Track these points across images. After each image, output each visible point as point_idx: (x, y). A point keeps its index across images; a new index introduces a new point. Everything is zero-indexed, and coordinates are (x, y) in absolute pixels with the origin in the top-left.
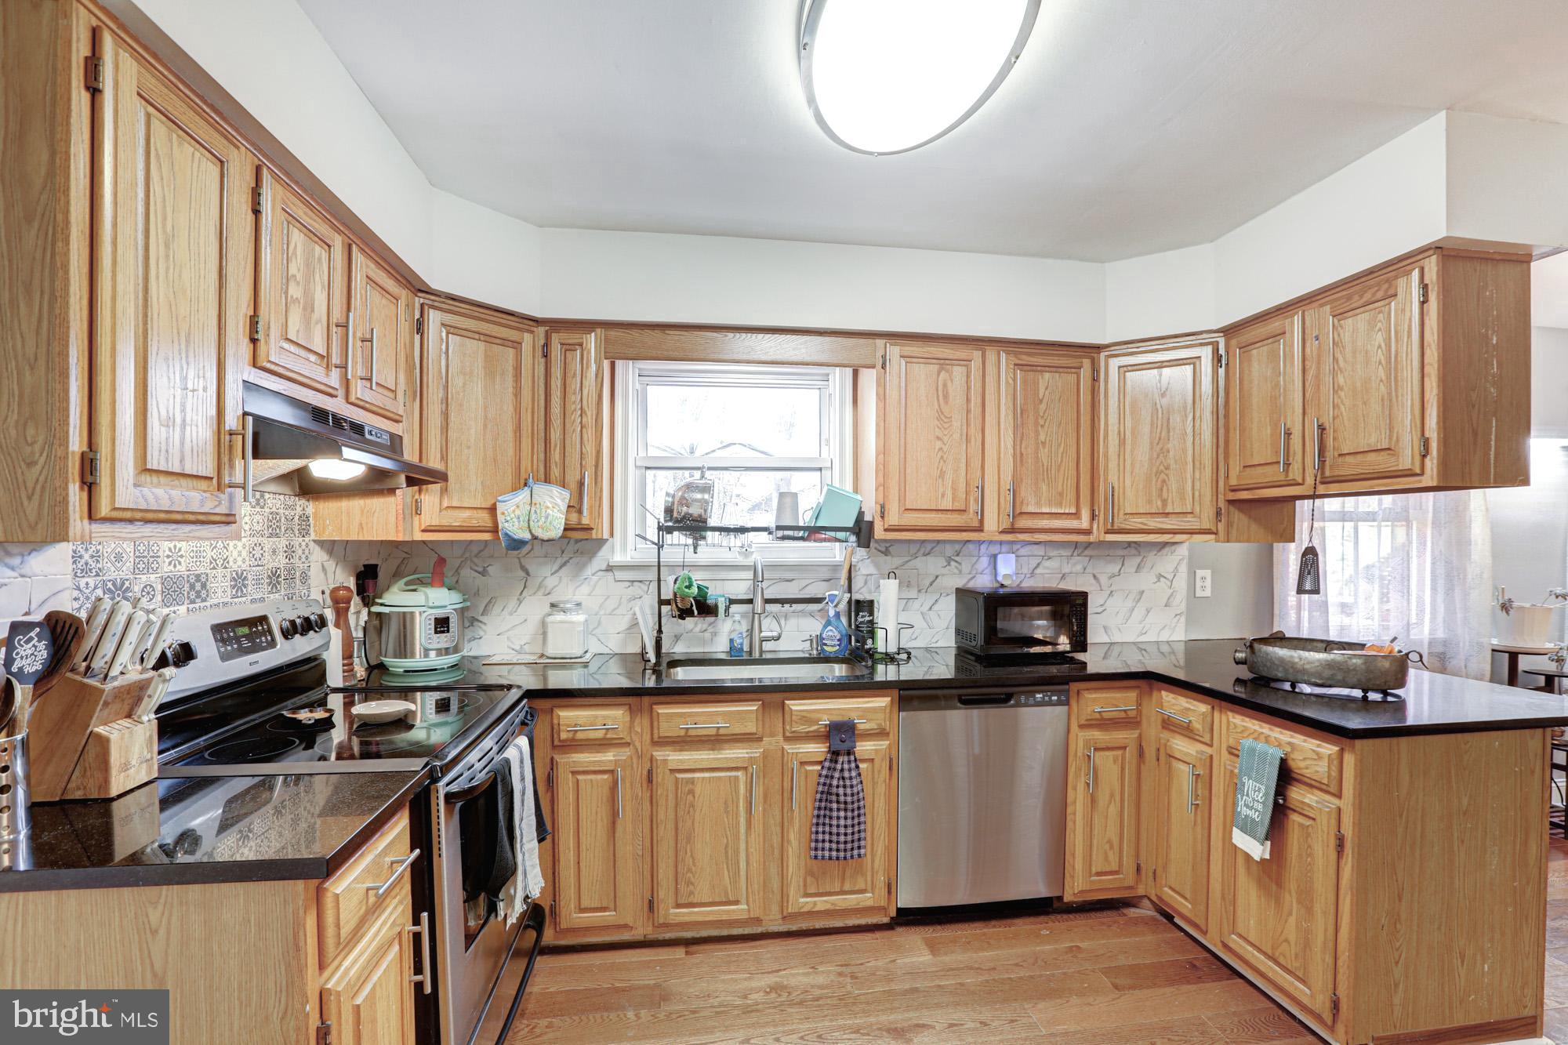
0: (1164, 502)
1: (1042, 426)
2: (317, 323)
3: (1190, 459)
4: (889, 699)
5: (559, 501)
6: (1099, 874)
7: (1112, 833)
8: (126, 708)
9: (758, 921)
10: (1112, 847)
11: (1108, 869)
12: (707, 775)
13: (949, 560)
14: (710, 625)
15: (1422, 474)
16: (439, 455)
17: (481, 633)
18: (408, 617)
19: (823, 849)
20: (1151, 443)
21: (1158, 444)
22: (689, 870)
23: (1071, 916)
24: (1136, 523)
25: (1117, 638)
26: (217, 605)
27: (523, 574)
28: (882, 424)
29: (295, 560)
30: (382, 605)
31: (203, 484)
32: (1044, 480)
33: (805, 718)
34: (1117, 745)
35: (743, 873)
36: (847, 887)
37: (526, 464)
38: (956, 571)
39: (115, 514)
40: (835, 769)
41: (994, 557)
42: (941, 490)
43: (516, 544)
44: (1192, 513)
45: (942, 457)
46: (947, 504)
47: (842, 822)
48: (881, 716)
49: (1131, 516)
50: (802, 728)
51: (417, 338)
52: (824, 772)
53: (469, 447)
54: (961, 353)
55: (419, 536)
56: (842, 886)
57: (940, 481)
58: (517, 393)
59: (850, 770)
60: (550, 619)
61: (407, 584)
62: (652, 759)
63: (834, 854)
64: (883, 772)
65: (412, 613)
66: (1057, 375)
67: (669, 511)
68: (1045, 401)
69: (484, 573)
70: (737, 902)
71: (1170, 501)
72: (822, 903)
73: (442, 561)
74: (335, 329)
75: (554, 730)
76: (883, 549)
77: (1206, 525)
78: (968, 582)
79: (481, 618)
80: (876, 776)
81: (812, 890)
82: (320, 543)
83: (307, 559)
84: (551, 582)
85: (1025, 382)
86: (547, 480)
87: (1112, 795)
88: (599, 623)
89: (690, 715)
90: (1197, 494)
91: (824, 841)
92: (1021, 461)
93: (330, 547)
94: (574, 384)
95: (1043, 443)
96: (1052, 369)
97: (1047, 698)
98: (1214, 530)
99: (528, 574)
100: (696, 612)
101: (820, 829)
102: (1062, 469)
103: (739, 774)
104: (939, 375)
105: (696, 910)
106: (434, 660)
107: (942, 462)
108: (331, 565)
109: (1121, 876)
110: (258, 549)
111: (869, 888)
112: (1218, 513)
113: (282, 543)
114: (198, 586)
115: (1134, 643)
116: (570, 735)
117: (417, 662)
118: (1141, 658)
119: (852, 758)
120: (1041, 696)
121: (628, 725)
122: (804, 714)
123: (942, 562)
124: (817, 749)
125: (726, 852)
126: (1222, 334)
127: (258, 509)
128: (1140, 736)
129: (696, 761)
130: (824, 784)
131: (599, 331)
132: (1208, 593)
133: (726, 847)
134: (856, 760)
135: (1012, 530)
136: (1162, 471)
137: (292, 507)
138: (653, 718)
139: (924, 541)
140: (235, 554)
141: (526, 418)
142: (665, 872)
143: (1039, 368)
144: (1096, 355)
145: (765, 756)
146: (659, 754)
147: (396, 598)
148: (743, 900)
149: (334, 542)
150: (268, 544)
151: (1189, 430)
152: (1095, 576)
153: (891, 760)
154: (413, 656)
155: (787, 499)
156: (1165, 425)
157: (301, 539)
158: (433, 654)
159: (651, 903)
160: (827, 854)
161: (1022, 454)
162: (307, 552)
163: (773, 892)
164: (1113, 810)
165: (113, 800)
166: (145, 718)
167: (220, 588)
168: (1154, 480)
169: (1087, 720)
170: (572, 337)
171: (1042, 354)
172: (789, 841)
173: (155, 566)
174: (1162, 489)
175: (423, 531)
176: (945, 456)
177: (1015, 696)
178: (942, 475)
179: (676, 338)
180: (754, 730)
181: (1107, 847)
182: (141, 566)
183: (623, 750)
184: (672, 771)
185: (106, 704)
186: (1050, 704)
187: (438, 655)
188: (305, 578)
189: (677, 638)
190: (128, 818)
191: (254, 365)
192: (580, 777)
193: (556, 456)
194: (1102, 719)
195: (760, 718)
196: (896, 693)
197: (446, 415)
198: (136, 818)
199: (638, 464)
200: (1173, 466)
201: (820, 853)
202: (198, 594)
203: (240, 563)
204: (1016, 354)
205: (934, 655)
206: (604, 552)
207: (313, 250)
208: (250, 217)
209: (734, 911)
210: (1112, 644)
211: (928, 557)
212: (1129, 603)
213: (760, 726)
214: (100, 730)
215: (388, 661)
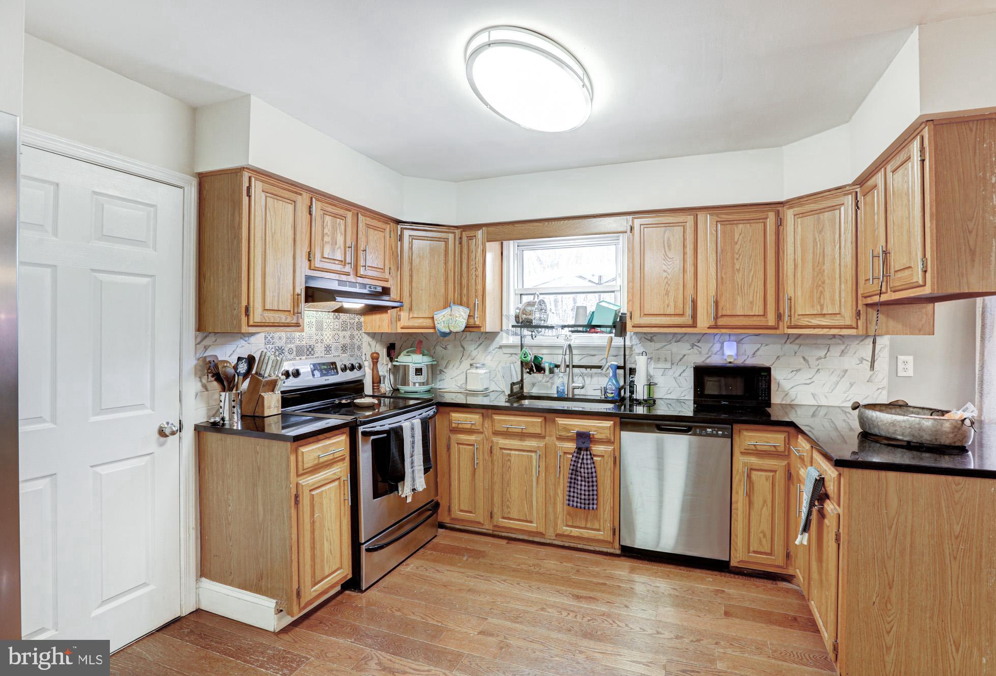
0: (822, 307)
1: (737, 259)
2: (338, 249)
3: (837, 276)
4: (612, 422)
5: (462, 313)
6: (755, 552)
7: (766, 526)
8: (271, 389)
9: (541, 534)
10: (765, 536)
11: (762, 550)
12: (517, 453)
13: (693, 345)
14: (551, 378)
15: (924, 285)
16: (408, 294)
17: (444, 377)
18: (406, 367)
19: (573, 501)
20: (813, 266)
21: (818, 266)
22: (508, 501)
23: (736, 576)
24: (804, 321)
25: (823, 402)
26: (318, 357)
27: (462, 349)
28: (631, 265)
29: (355, 341)
30: (397, 361)
31: (287, 313)
32: (738, 294)
33: (566, 428)
34: (769, 469)
35: (534, 507)
36: (589, 525)
37: (451, 296)
38: (697, 352)
39: (255, 324)
40: (579, 458)
41: (723, 344)
42: (667, 302)
43: (445, 335)
44: (839, 314)
45: (667, 282)
46: (671, 310)
47: (583, 488)
48: (607, 432)
49: (802, 317)
50: (564, 434)
51: (399, 243)
52: (574, 459)
53: (422, 290)
54: (680, 218)
55: (400, 331)
56: (586, 524)
57: (666, 297)
58: (446, 263)
59: (587, 459)
60: (468, 371)
61: (407, 352)
62: (492, 442)
63: (579, 505)
64: (609, 464)
65: (409, 366)
66: (748, 225)
67: (517, 317)
68: (739, 243)
69: (445, 348)
70: (531, 522)
71: (825, 306)
72: (575, 532)
73: (421, 342)
74: (348, 249)
75: (450, 422)
76: (649, 338)
77: (848, 322)
78: (706, 359)
79: (444, 370)
80: (605, 466)
81: (570, 523)
82: (368, 334)
83: (361, 340)
84: (474, 353)
85: (724, 232)
86: (461, 304)
87: (765, 502)
88: (496, 375)
89: (509, 421)
90: (843, 300)
91: (573, 497)
92: (722, 282)
93: (373, 335)
94: (473, 256)
95: (738, 270)
96: (744, 221)
97: (715, 432)
98: (854, 325)
99: (464, 349)
100: (535, 371)
101: (572, 490)
102: (753, 286)
103: (533, 454)
104: (665, 233)
105: (511, 521)
106: (418, 388)
107: (667, 285)
108: (373, 343)
109: (773, 557)
110: (337, 336)
111: (602, 528)
112: (858, 314)
113: (348, 333)
114: (310, 350)
115: (839, 407)
116: (456, 425)
117: (410, 388)
118: (846, 418)
119: (588, 453)
120: (710, 430)
121: (481, 423)
122: (565, 426)
123: (688, 346)
124: (571, 446)
125: (526, 494)
126: (858, 186)
127: (336, 320)
128: (789, 464)
129: (511, 445)
130: (574, 465)
131: (484, 228)
132: (910, 373)
133: (526, 492)
134: (591, 454)
135: (716, 327)
136: (820, 286)
137: (354, 319)
138: (493, 421)
139: (675, 333)
140: (326, 338)
141: (451, 274)
142: (497, 499)
143: (735, 222)
144: (780, 209)
145: (546, 446)
146: (495, 439)
147: (404, 359)
148: (535, 521)
149: (375, 333)
150: (342, 334)
151: (837, 255)
152: (804, 358)
153: (615, 458)
154: (409, 385)
155: (579, 310)
156: (822, 253)
157: (357, 332)
158: (417, 385)
159: (491, 513)
160: (575, 504)
161: (722, 278)
162: (361, 337)
163: (551, 521)
164: (766, 512)
165: (265, 417)
166: (277, 392)
167: (320, 350)
168: (815, 291)
169: (745, 449)
170: (471, 233)
171: (738, 213)
172: (557, 494)
173: (293, 341)
174: (820, 298)
175: (402, 328)
176: (669, 282)
177: (693, 429)
178: (667, 293)
179: (520, 228)
180: (540, 432)
181: (761, 535)
182: (288, 341)
183: (479, 435)
184: (501, 448)
185: (264, 386)
186: (717, 436)
187: (420, 385)
188: (359, 348)
189: (534, 385)
190: (270, 425)
191: (310, 269)
192: (461, 446)
193: (465, 291)
194: (757, 450)
195: (543, 426)
196: (618, 420)
197: (411, 276)
198: (273, 425)
199: (517, 293)
200: (827, 281)
201: (571, 503)
202: (310, 353)
203: (328, 341)
204: (717, 215)
205: (683, 404)
206: (498, 339)
207: (336, 221)
208: (308, 216)
209: (530, 526)
210: (819, 406)
211: (679, 343)
212: (834, 378)
213: (543, 429)
214: (262, 394)
215: (400, 387)
